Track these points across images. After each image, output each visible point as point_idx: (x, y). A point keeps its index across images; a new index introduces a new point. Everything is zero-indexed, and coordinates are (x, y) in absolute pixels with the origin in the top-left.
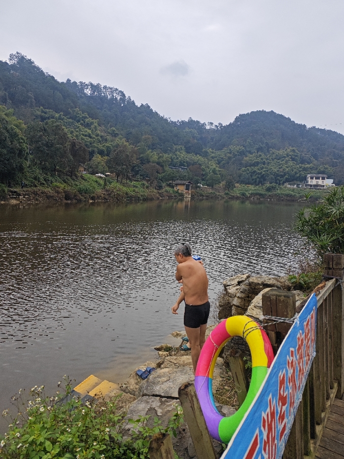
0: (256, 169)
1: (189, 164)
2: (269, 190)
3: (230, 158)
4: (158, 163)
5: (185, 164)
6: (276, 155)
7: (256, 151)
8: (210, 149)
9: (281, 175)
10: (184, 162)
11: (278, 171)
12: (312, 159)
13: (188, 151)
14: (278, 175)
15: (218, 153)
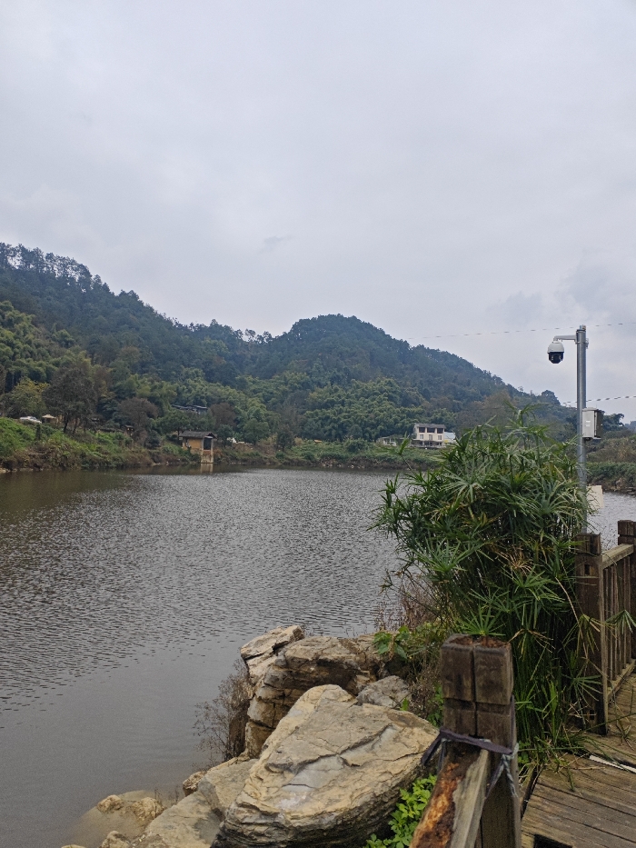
0: (329, 412)
1: (210, 401)
2: (352, 449)
3: (285, 393)
4: (152, 399)
5: (204, 401)
6: (363, 390)
7: (329, 382)
8: (250, 377)
9: (373, 424)
10: (203, 398)
11: (367, 417)
12: (421, 397)
13: (210, 377)
14: (366, 425)
15: (264, 383)
